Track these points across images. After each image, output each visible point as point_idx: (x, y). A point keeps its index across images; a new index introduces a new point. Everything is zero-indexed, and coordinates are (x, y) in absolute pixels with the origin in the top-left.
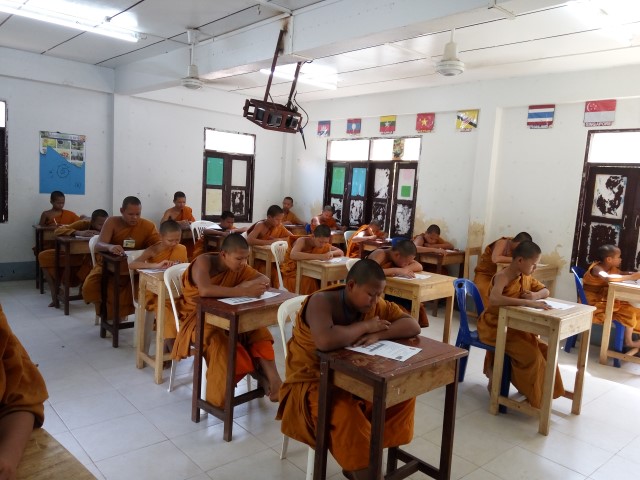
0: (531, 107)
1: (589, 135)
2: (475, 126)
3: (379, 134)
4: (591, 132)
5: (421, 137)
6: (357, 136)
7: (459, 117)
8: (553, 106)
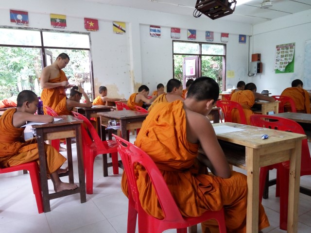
0: (151, 26)
1: (173, 42)
2: (125, 31)
3: (49, 26)
4: (173, 41)
5: (88, 34)
6: (24, 26)
7: (114, 25)
8: (159, 27)
